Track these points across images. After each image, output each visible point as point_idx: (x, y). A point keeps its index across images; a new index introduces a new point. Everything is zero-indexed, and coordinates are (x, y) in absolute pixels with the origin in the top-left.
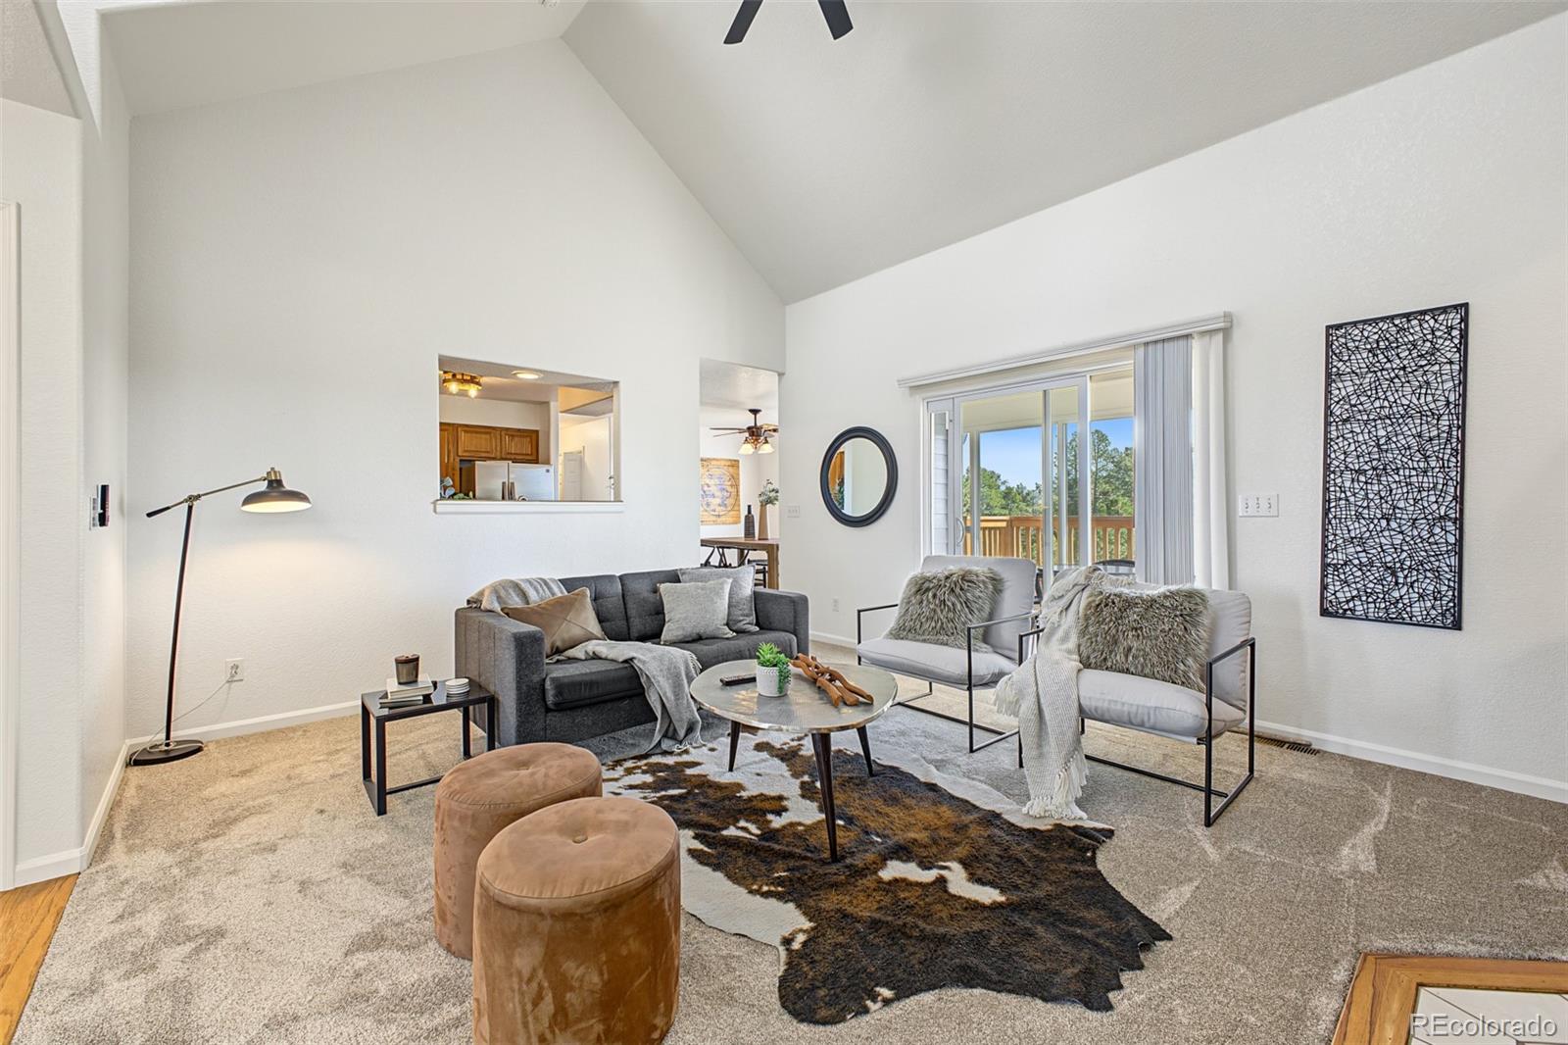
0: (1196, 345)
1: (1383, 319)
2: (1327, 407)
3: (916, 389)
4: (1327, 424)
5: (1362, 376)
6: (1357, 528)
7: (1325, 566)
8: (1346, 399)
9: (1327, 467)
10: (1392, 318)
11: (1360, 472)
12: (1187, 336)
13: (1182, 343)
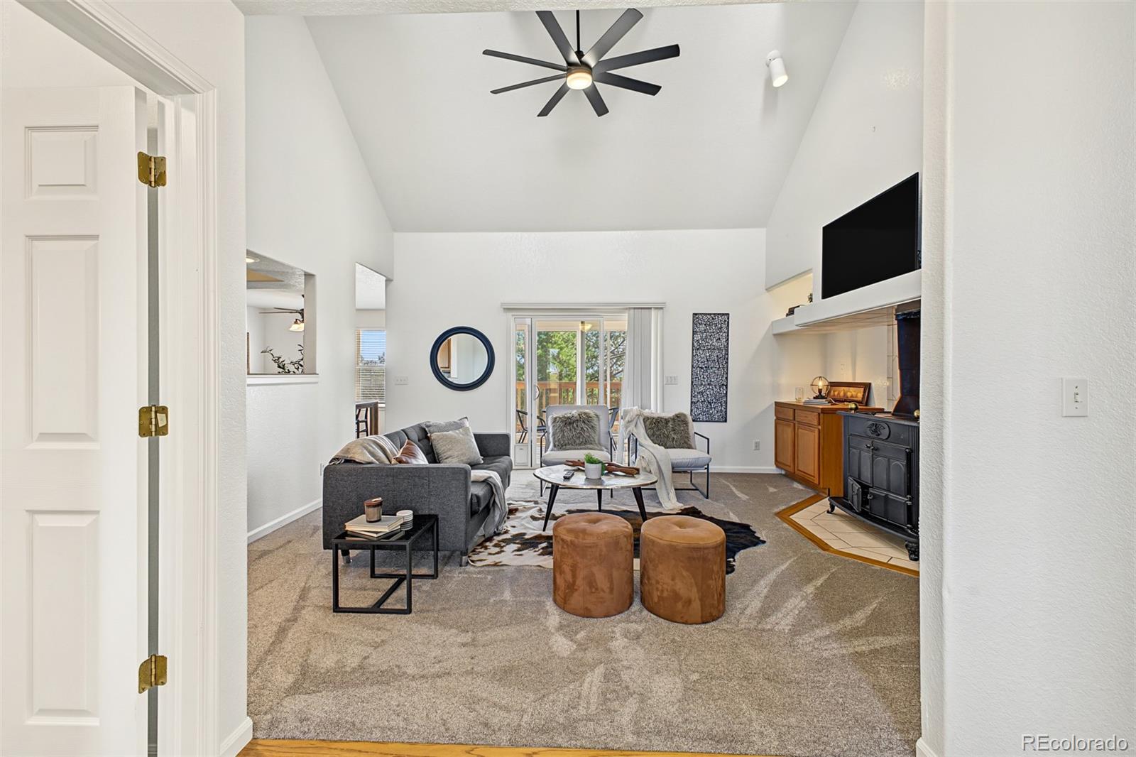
0: (653, 311)
1: (709, 314)
2: (693, 343)
3: (507, 310)
4: (693, 350)
5: (703, 333)
6: (701, 389)
7: (692, 402)
8: (698, 341)
9: (692, 366)
10: (711, 314)
11: (702, 368)
12: (650, 308)
13: (648, 311)
